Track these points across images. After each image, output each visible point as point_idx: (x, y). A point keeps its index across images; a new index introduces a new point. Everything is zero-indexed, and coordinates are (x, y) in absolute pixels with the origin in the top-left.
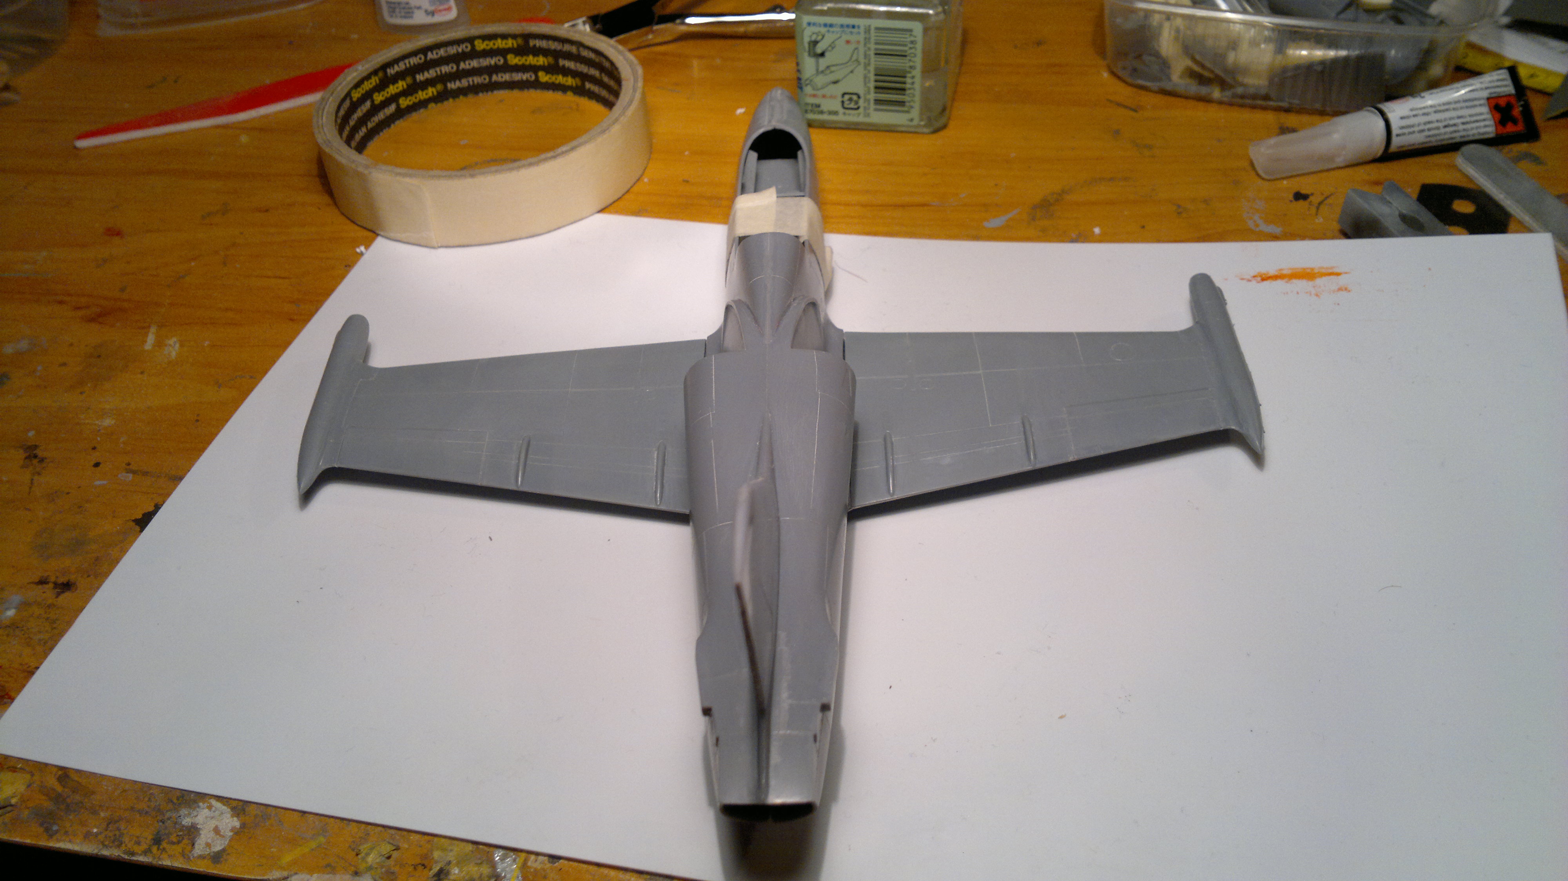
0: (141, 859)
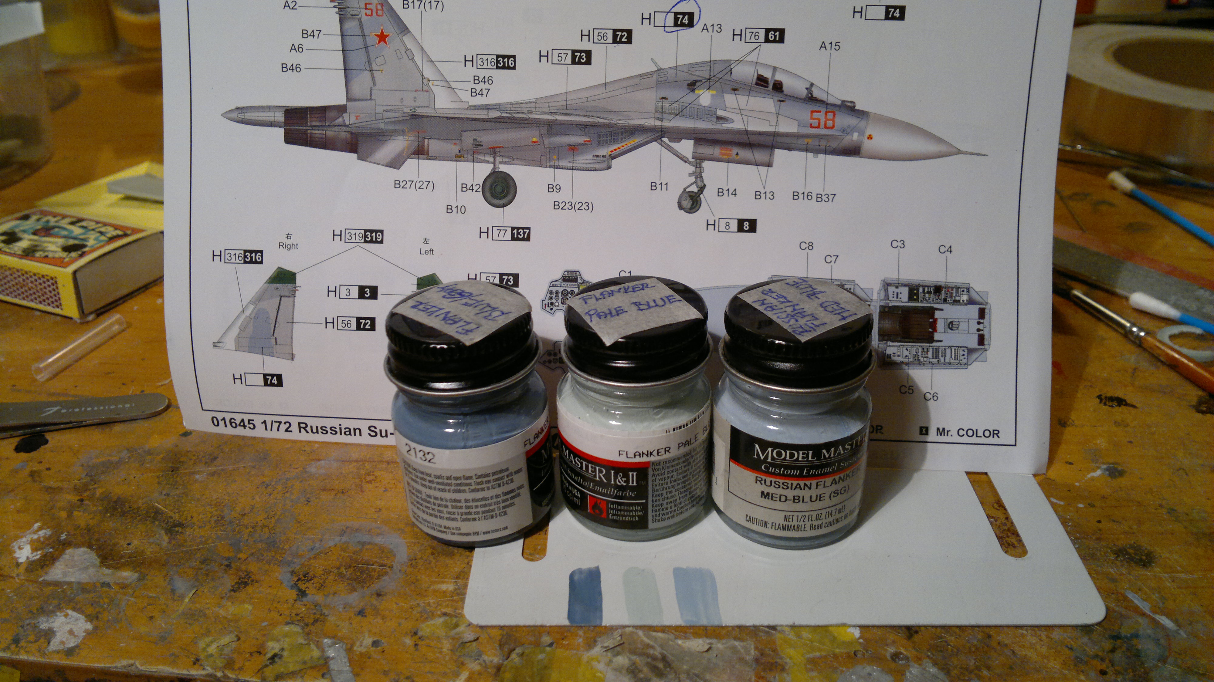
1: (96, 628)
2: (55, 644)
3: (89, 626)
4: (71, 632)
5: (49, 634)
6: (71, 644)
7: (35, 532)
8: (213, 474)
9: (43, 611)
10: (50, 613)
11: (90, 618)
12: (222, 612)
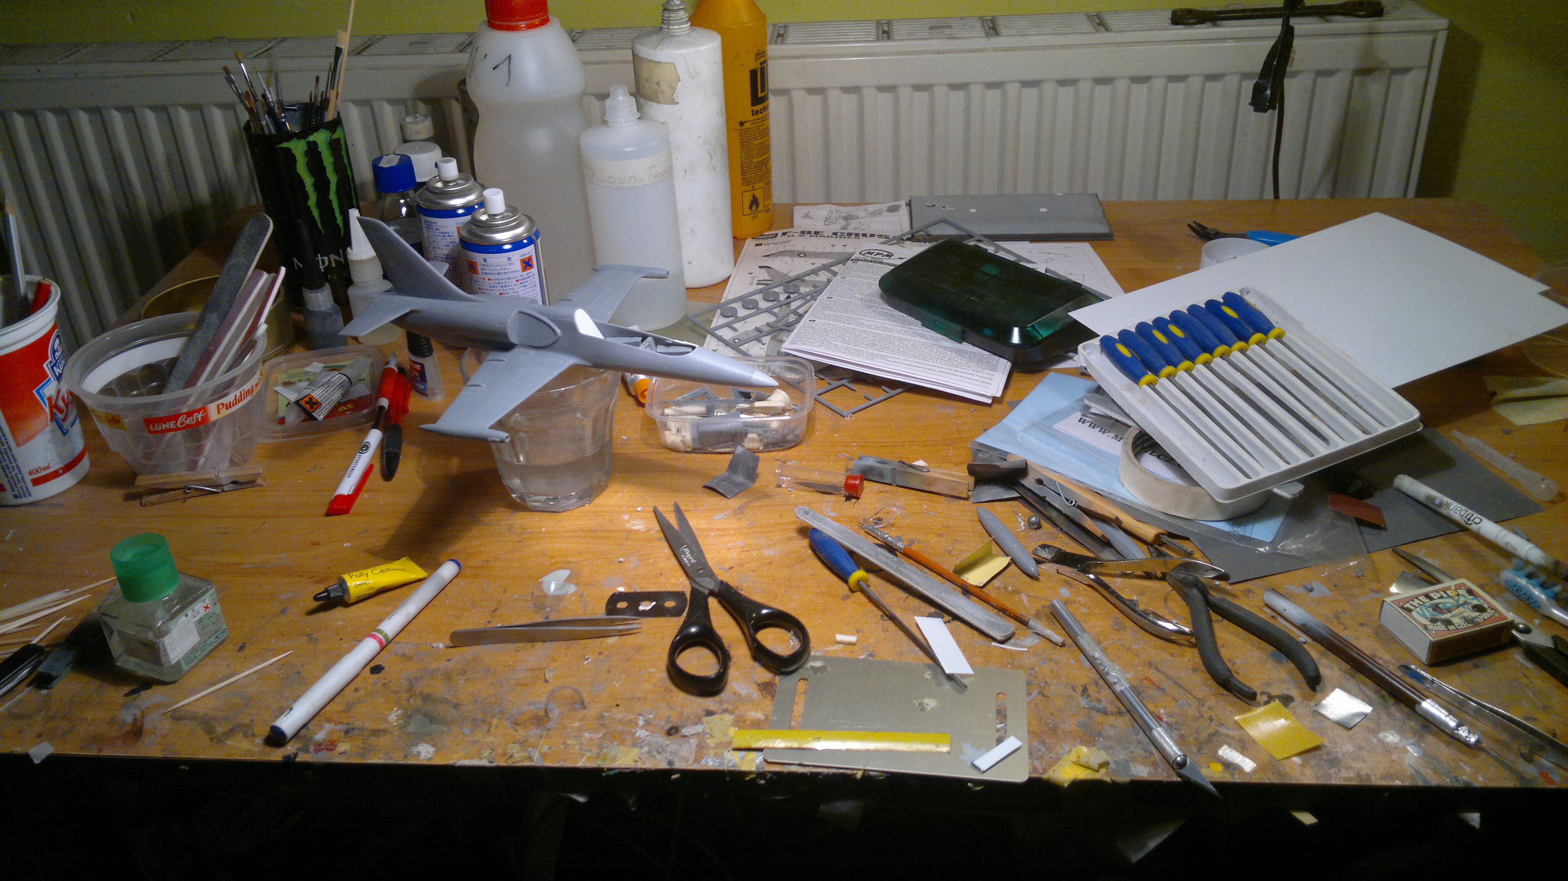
0: (402, 762)
1: (437, 750)
2: (422, 757)
3: (434, 749)
4: (427, 752)
5: (419, 753)
6: (429, 756)
7: (397, 711)
8: (466, 680)
9: (412, 745)
10: (417, 745)
11: (433, 746)
12: (486, 740)
